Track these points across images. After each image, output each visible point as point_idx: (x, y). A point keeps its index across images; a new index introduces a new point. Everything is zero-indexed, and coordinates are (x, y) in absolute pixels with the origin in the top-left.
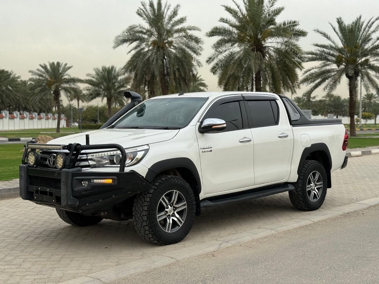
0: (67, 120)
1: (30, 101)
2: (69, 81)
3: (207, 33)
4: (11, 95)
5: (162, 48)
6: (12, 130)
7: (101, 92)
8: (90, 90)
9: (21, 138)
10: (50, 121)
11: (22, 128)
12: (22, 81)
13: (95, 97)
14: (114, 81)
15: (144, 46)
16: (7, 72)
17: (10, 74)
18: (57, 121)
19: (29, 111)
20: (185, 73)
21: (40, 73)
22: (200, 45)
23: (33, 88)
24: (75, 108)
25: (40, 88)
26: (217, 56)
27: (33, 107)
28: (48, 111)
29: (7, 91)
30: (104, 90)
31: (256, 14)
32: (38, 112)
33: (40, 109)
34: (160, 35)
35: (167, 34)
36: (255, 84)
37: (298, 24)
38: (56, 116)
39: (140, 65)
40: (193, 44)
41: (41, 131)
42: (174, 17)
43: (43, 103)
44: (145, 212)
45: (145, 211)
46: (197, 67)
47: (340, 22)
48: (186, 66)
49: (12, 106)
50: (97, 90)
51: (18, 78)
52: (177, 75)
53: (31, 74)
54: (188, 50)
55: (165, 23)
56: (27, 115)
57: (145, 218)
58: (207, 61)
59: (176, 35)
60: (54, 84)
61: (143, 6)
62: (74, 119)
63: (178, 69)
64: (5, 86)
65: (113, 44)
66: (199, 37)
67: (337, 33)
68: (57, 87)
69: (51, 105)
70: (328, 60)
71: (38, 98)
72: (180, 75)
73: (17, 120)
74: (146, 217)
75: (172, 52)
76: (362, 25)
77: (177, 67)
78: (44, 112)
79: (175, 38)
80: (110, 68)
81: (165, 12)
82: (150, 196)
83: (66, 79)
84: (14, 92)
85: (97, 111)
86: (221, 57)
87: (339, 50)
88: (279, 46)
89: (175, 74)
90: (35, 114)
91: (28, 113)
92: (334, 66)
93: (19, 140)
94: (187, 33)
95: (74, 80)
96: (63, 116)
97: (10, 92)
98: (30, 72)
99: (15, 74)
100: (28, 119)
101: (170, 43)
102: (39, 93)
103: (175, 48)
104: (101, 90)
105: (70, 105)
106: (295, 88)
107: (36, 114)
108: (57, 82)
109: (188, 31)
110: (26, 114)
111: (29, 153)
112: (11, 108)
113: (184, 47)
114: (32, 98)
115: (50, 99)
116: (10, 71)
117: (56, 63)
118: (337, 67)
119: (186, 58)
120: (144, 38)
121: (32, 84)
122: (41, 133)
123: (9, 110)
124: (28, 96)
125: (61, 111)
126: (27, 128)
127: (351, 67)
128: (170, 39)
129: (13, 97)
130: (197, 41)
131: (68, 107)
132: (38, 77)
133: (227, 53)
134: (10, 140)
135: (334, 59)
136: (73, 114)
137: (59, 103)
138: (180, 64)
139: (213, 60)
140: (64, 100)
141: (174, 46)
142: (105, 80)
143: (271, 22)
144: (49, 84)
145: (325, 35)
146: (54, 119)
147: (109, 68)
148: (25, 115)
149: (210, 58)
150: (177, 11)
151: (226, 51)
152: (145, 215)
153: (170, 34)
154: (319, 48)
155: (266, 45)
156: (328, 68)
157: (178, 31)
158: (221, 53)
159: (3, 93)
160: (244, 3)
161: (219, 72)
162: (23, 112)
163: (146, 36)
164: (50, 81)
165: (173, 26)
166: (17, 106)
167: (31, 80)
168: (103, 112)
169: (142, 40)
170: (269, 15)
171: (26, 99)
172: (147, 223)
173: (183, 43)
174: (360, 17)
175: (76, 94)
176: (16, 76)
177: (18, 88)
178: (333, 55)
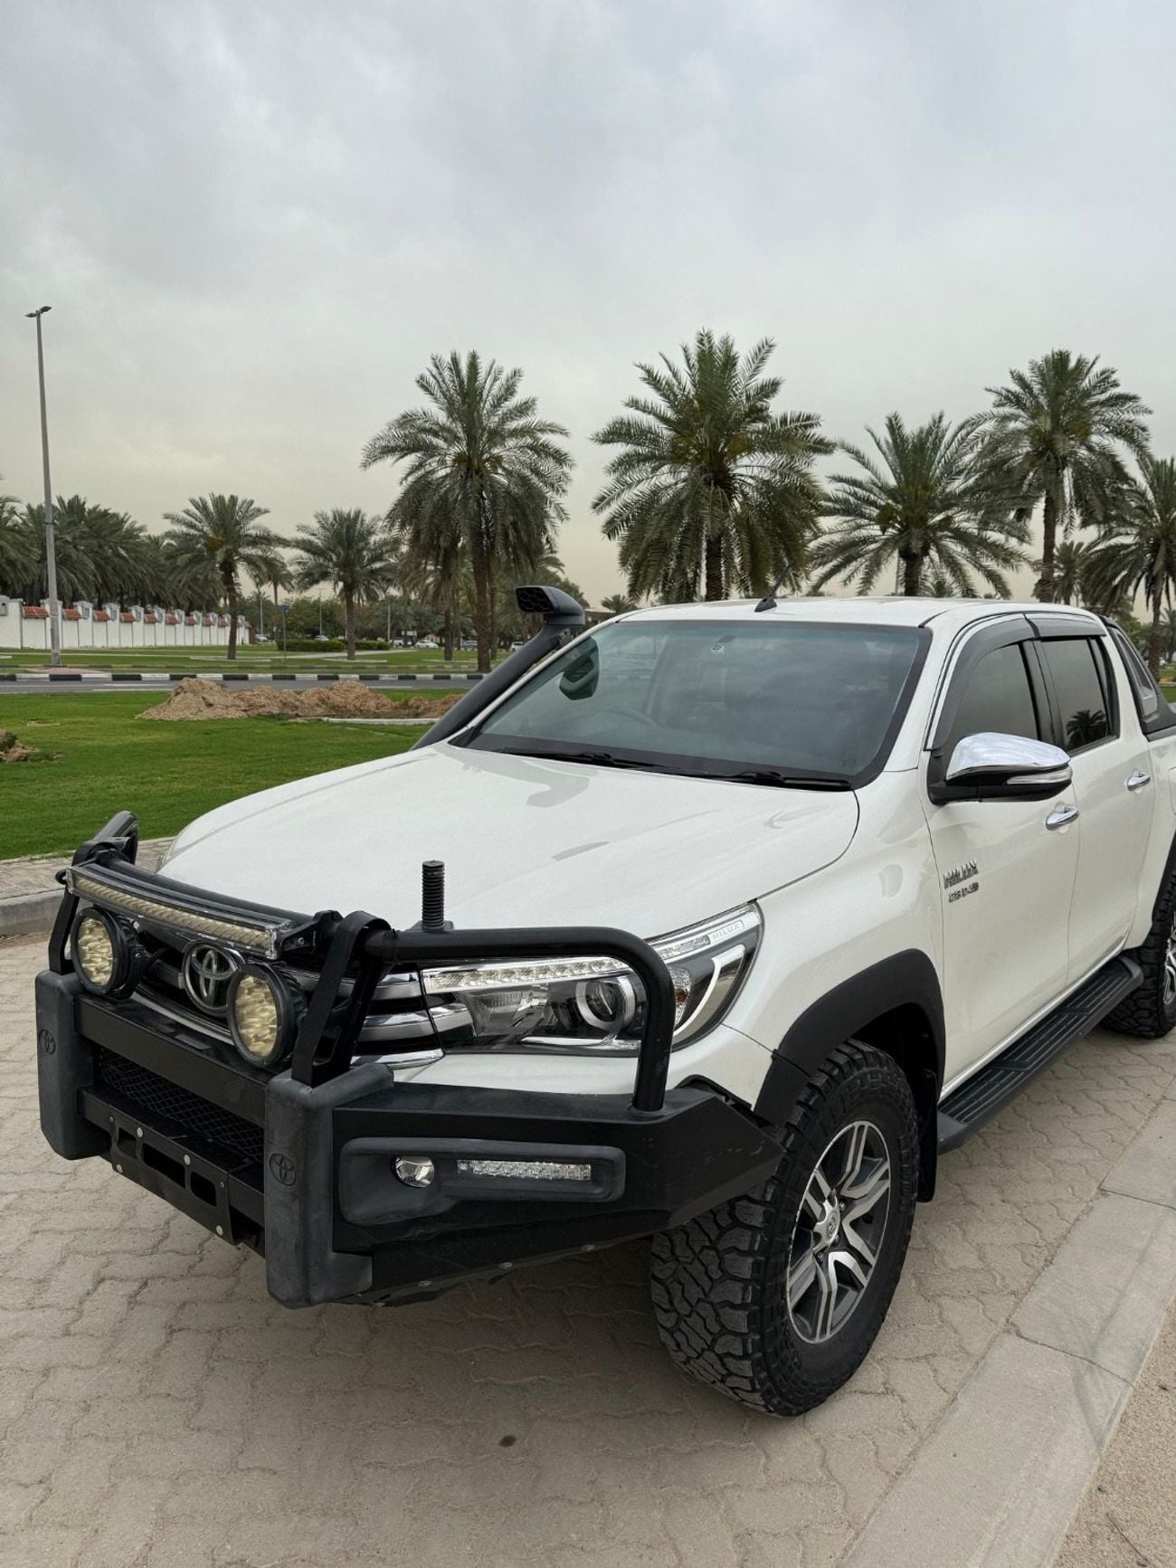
0: (250, 629)
1: (168, 584)
2: (255, 541)
3: (597, 435)
4: (126, 568)
5: (477, 472)
6: (127, 648)
7: (330, 570)
8: (305, 564)
9: (143, 675)
10: (214, 629)
11: (150, 643)
12: (149, 537)
13: (317, 582)
14: (361, 545)
15: (434, 465)
16: (115, 515)
17: (123, 522)
18: (228, 629)
19: (165, 605)
20: (530, 535)
21: (190, 519)
22: (566, 469)
23: (172, 555)
24: (269, 601)
25: (188, 555)
26: (619, 495)
27: (175, 597)
28: (209, 606)
29: (116, 560)
30: (336, 565)
31: (719, 394)
32: (186, 608)
33: (191, 602)
34: (472, 440)
35: (489, 440)
36: (707, 565)
37: (818, 424)
38: (227, 618)
39: (427, 508)
40: (547, 465)
41: (192, 654)
42: (506, 400)
43: (196, 588)
44: (739, 1286)
45: (735, 1279)
46: (557, 521)
47: (894, 426)
48: (531, 518)
49: (128, 593)
50: (321, 565)
51: (141, 529)
52: (511, 537)
53: (168, 521)
54: (535, 479)
55: (485, 412)
56: (161, 615)
57: (740, 1321)
58: (595, 506)
59: (511, 443)
60: (221, 546)
61: (437, 367)
62: (265, 626)
63: (514, 524)
64: (111, 548)
65: (361, 458)
66: (564, 450)
67: (884, 454)
68: (229, 554)
69: (214, 592)
70: (862, 516)
71: (185, 577)
72: (519, 537)
73: (139, 626)
74: (743, 1314)
75: (498, 482)
76: (943, 436)
77: (511, 518)
78: (200, 609)
79: (508, 451)
80: (352, 515)
81: (487, 386)
82: (769, 1198)
83: (251, 536)
84: (131, 561)
85: (318, 611)
86: (628, 496)
87: (890, 493)
88: (766, 476)
89: (506, 536)
90: (179, 614)
91: (162, 611)
92: (875, 530)
93: (138, 678)
94: (537, 440)
95: (266, 540)
96: (241, 619)
97: (122, 562)
98: (167, 517)
99: (135, 522)
100: (163, 623)
101: (497, 461)
102: (186, 566)
103: (509, 473)
104: (331, 564)
105: (258, 595)
106: (799, 579)
107: (183, 613)
108: (227, 543)
109: (539, 435)
110: (158, 612)
111: (82, 920)
112: (125, 597)
113: (527, 472)
114: (173, 575)
115: (213, 581)
116: (122, 515)
117: (227, 498)
118: (880, 533)
119: (533, 499)
120: (436, 448)
121: (172, 545)
122: (192, 658)
123: (121, 603)
124: (163, 571)
125: (239, 608)
126: (161, 643)
127: (915, 531)
128: (495, 451)
129: (128, 573)
130: (560, 458)
131: (254, 600)
132: (184, 529)
133: (644, 487)
134: (116, 678)
135: (875, 512)
136: (265, 615)
137: (234, 590)
138: (518, 511)
139: (608, 504)
140: (246, 583)
141: (504, 469)
142: (340, 543)
143: (757, 413)
144: (212, 547)
145: (858, 456)
146: (223, 626)
147: (349, 515)
148: (156, 615)
149: (602, 499)
150: (513, 385)
151: (639, 482)
152: (739, 1302)
153: (498, 439)
154: (846, 486)
155: (737, 471)
156: (863, 533)
157: (515, 433)
158: (630, 486)
159: (107, 563)
160: (689, 365)
161: (623, 532)
162: (153, 607)
163: (440, 443)
164: (211, 540)
165: (504, 419)
166: (139, 594)
167: (169, 535)
168: (332, 613)
169: (430, 450)
170: (748, 398)
171: (158, 578)
172: (750, 1346)
173: (523, 463)
174: (941, 417)
175: (271, 571)
176: (137, 526)
177: (140, 552)
178: (873, 504)
